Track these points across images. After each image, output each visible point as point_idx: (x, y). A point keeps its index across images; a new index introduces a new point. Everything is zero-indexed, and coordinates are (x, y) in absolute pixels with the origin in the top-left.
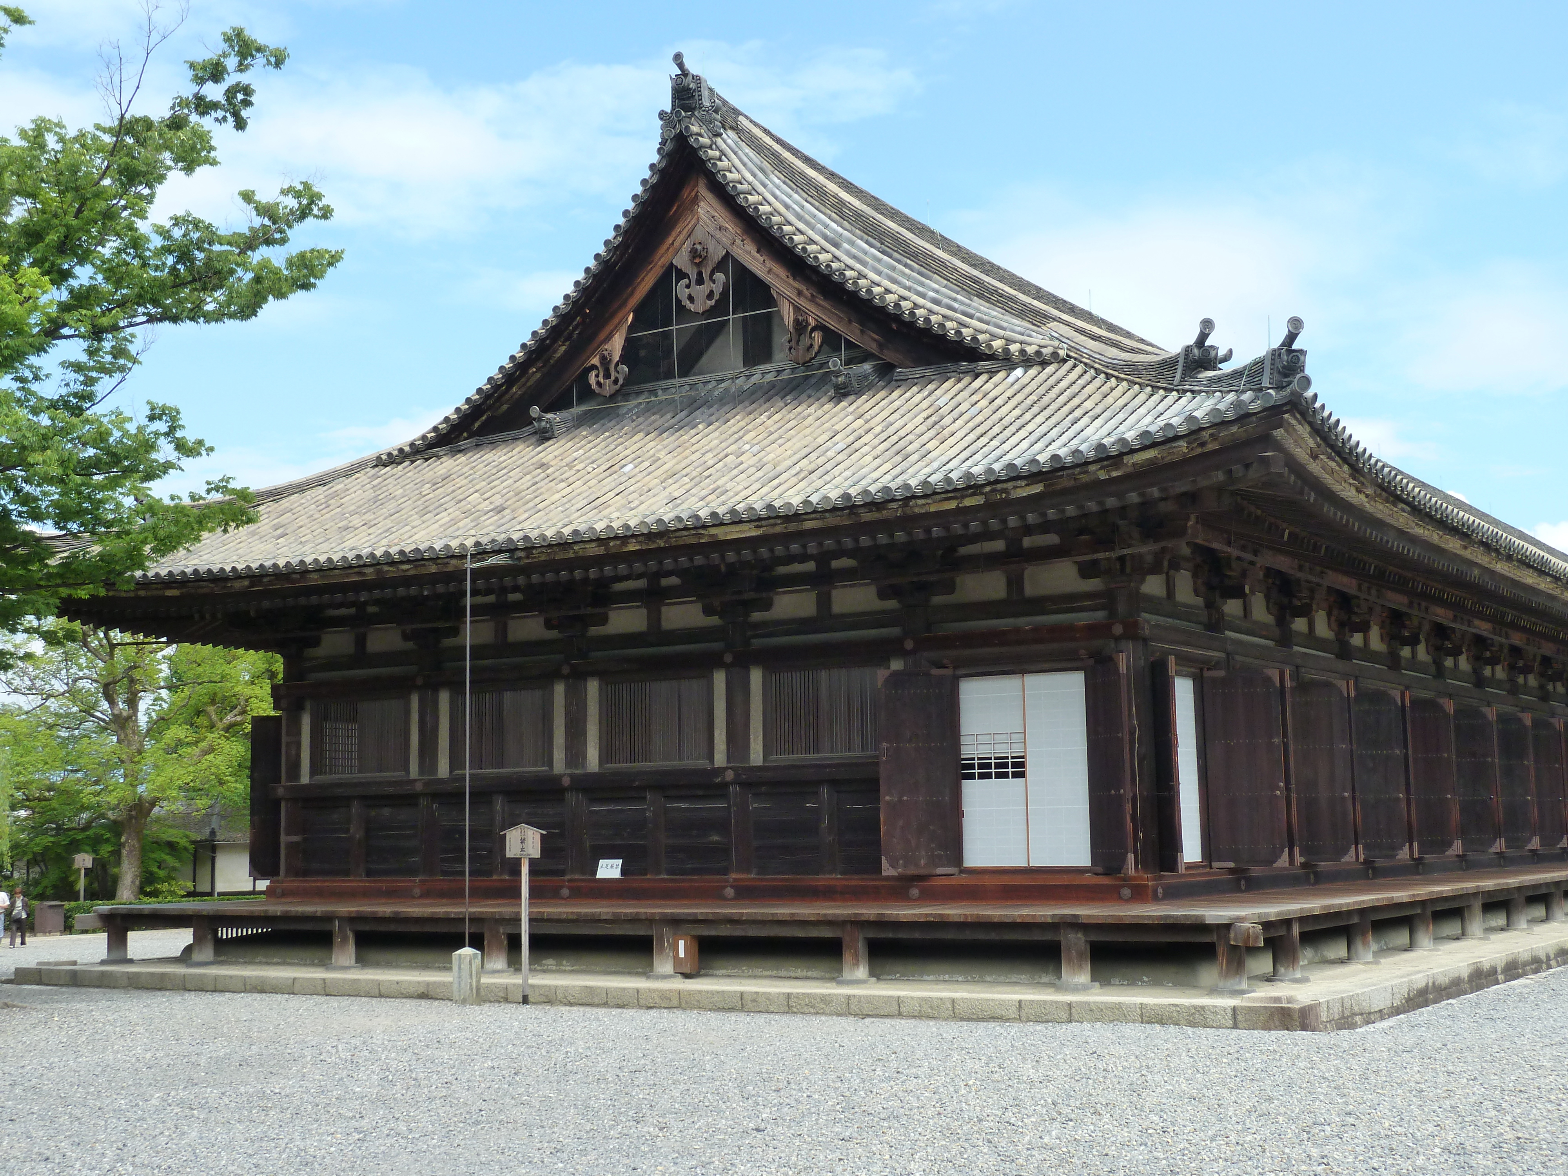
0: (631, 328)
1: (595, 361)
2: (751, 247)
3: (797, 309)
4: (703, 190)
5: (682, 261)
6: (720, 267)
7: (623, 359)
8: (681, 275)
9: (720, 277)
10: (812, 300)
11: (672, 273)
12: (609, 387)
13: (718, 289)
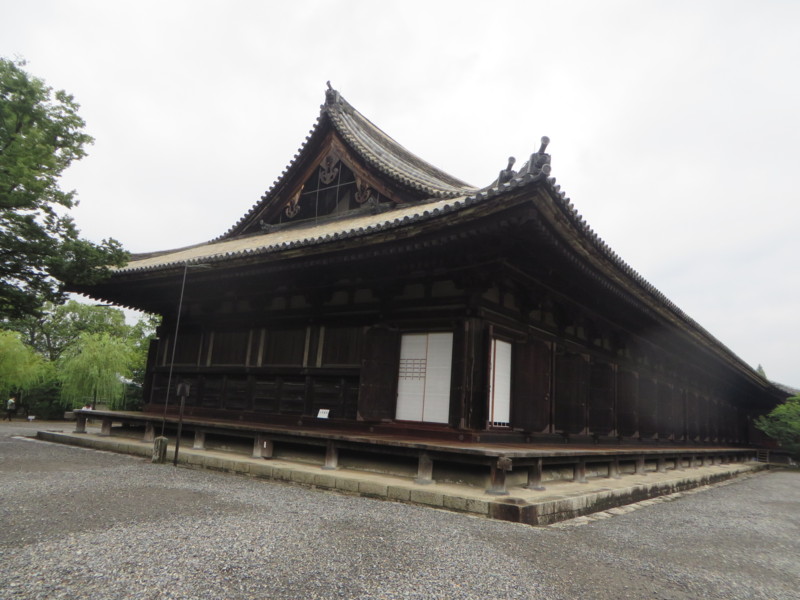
0: (303, 191)
1: (289, 204)
2: (348, 157)
3: (362, 181)
4: (334, 136)
5: (323, 164)
6: (337, 166)
7: (299, 203)
8: (323, 170)
9: (336, 170)
10: (368, 177)
11: (319, 168)
12: (292, 214)
13: (335, 175)
